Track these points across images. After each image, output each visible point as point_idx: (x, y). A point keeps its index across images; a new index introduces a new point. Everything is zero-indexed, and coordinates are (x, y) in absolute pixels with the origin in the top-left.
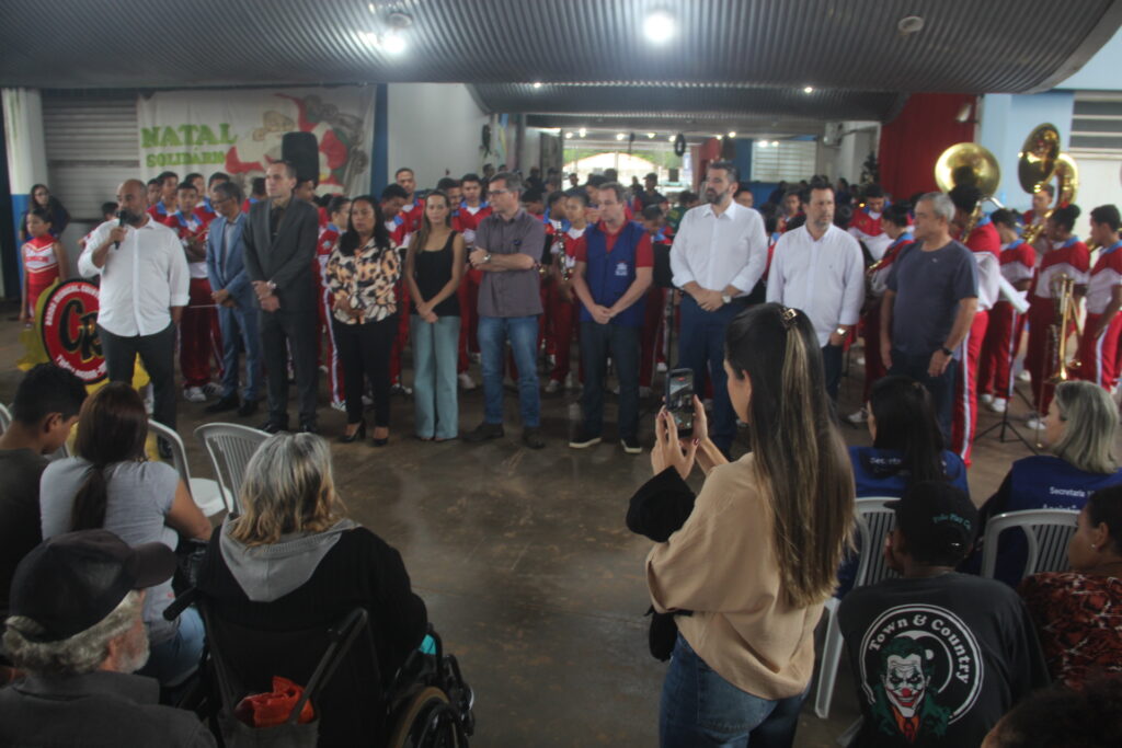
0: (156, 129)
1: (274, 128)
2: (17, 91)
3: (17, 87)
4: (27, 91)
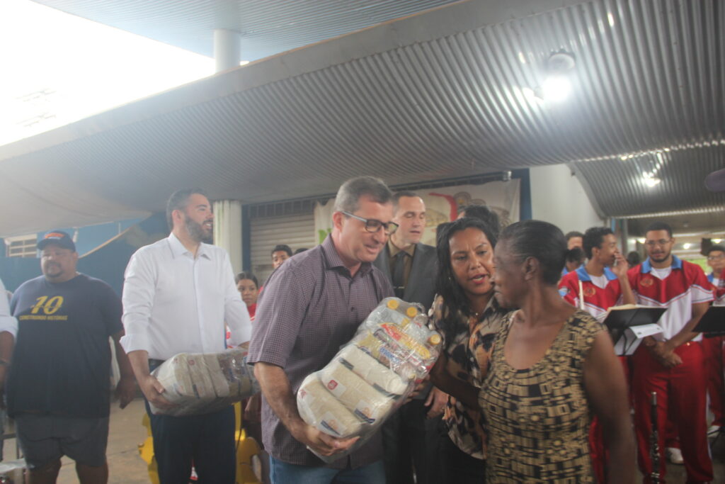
1: (431, 224)
2: (223, 203)
3: (223, 200)
4: (230, 203)
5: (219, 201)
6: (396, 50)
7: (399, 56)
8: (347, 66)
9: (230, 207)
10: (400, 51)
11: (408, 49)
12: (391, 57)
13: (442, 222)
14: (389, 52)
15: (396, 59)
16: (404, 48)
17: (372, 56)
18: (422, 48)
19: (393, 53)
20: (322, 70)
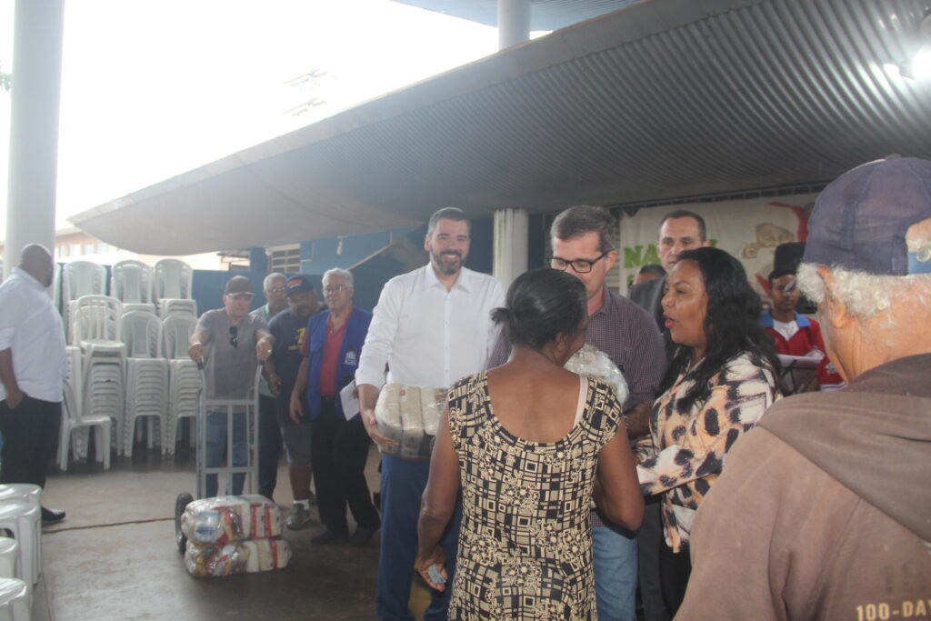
0: (638, 248)
1: (768, 243)
2: (506, 212)
3: (506, 209)
4: (514, 212)
5: (500, 210)
6: (706, 20)
7: (710, 27)
8: (645, 42)
9: (514, 216)
10: (711, 20)
11: (722, 18)
12: (700, 30)
13: (785, 241)
14: (697, 23)
15: (706, 31)
16: (716, 16)
17: (676, 29)
18: (740, 16)
19: (703, 24)
20: (614, 49)
